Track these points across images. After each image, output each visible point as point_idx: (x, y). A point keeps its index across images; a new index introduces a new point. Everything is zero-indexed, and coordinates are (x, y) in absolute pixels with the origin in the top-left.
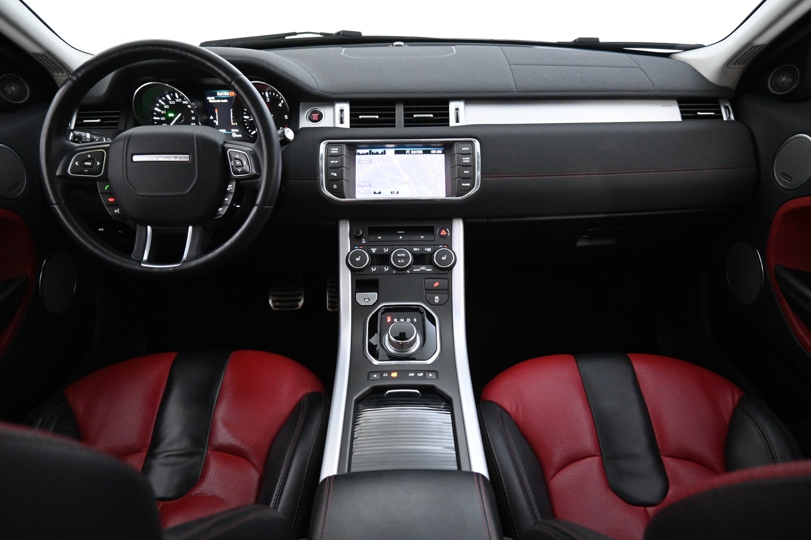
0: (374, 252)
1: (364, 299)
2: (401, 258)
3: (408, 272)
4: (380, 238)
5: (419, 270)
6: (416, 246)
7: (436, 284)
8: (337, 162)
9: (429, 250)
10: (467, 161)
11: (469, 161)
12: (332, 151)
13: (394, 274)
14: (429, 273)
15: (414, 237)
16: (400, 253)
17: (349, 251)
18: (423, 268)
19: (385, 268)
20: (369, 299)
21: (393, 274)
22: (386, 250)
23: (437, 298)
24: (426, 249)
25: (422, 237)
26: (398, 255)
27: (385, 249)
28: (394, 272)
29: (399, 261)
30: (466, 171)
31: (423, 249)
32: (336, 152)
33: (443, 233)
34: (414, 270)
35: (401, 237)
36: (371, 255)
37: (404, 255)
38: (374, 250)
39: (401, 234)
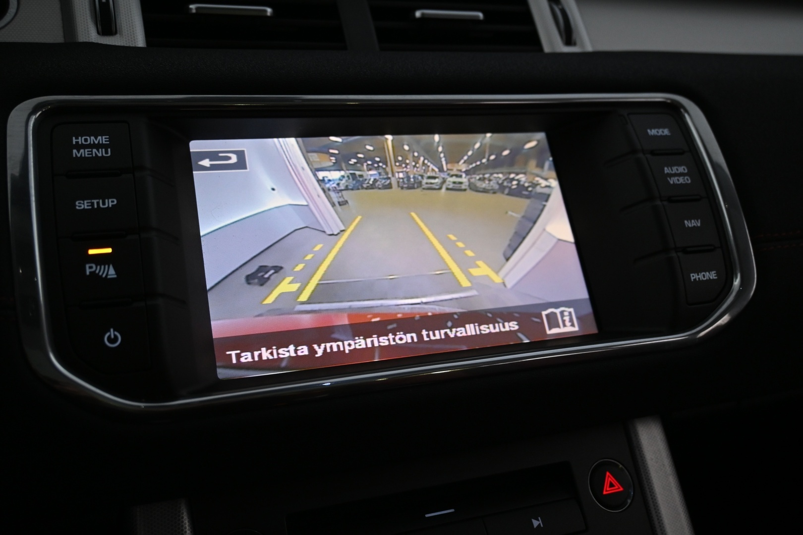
8: (110, 203)
10: (681, 180)
11: (687, 180)
12: (79, 147)
25: (536, 523)
30: (690, 218)
32: (101, 153)
33: (611, 486)
39: (445, 525)
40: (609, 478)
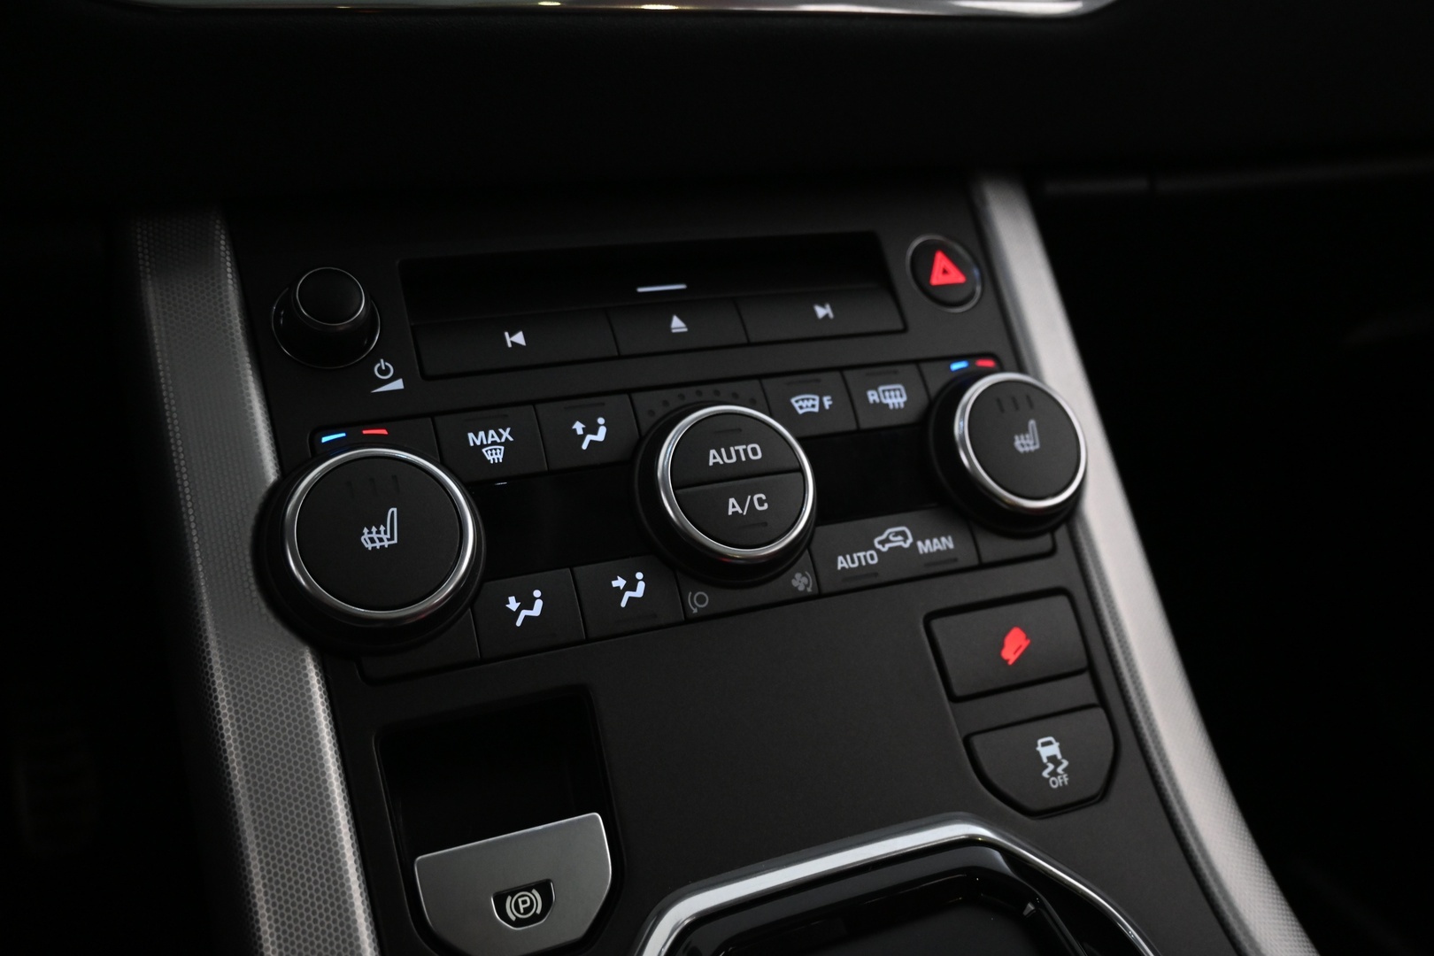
0: (495, 455)
1: (500, 901)
2: (743, 477)
3: (801, 582)
4: (519, 338)
5: (867, 557)
6: (807, 378)
7: (1013, 647)
9: (893, 397)
13: (703, 618)
14: (940, 569)
15: (768, 321)
16: (723, 442)
17: (271, 473)
18: (895, 537)
19: (620, 583)
20: (544, 888)
21: (690, 620)
22: (592, 429)
23: (1049, 749)
24: (872, 396)
25: (821, 312)
26: (714, 457)
27: (579, 427)
28: (699, 601)
29: (733, 506)
31: (851, 399)
33: (945, 271)
34: (842, 563)
35: (677, 324)
36: (481, 484)
37: (752, 451)
38: (492, 445)
39: (671, 304)
40: (941, 261)
